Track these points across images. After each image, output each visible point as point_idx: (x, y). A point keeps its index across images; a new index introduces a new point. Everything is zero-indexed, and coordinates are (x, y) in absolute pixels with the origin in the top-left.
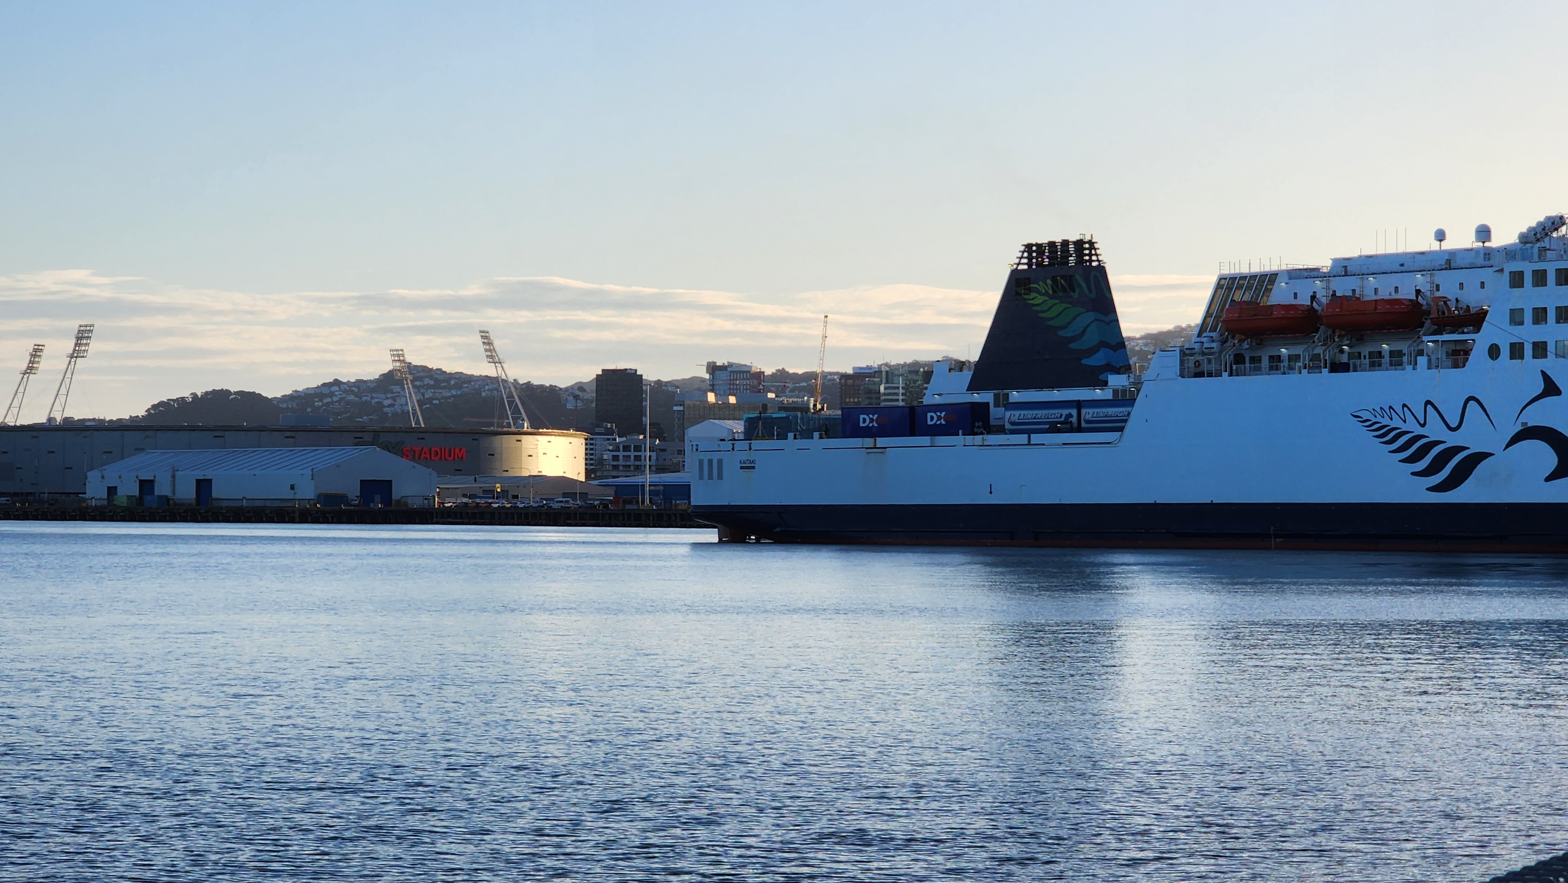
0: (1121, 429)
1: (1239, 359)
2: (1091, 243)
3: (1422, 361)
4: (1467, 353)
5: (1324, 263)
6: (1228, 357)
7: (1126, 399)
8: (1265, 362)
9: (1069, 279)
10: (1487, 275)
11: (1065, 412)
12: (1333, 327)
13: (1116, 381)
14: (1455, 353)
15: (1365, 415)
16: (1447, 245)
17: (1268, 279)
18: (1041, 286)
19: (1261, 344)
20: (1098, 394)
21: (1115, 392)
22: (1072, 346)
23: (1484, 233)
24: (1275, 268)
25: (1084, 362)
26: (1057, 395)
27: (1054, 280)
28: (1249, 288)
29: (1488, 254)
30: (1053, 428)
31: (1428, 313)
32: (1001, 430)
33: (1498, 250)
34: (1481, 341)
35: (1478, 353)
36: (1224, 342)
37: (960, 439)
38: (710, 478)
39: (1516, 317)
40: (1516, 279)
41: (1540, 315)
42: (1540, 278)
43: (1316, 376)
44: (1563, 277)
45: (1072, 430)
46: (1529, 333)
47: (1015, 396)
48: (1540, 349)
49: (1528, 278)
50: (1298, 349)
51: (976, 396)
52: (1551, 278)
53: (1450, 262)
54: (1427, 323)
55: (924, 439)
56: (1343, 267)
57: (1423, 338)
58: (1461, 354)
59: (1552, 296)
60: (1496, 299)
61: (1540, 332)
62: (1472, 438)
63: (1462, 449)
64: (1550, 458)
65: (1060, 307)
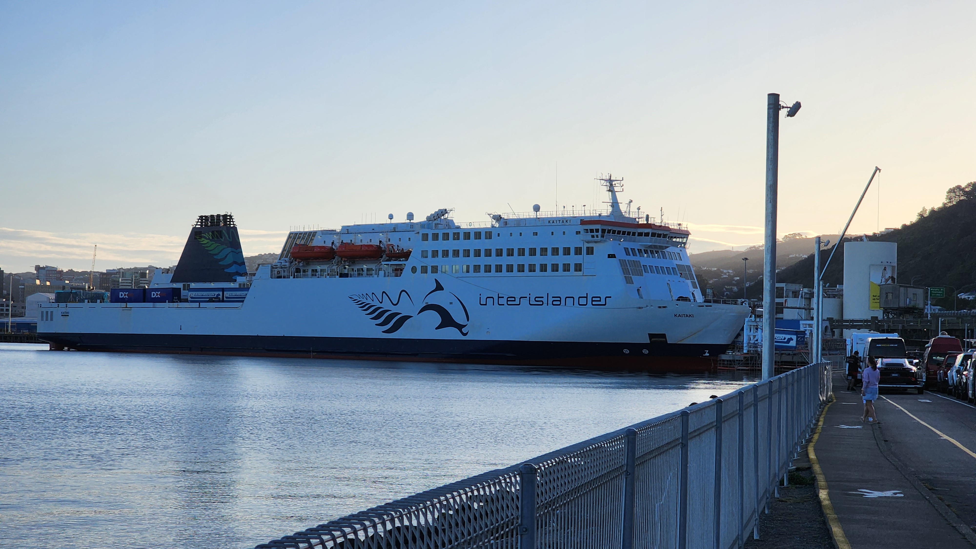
0: (243, 301)
1: (298, 270)
2: (231, 216)
3: (382, 273)
4: (402, 270)
5: (339, 228)
6: (293, 269)
7: (245, 288)
8: (310, 272)
10: (412, 235)
11: (217, 293)
12: (341, 257)
13: (241, 280)
14: (396, 270)
15: (355, 297)
16: (394, 221)
17: (312, 234)
18: (206, 235)
19: (308, 264)
20: (232, 285)
21: (240, 285)
22: (221, 263)
23: (410, 216)
24: (316, 229)
26: (213, 285)
27: (213, 232)
28: (303, 238)
29: (412, 225)
30: (211, 300)
31: (385, 251)
32: (186, 301)
33: (417, 224)
34: (408, 265)
35: (407, 270)
36: (291, 262)
37: (167, 304)
38: (47, 320)
39: (424, 254)
40: (425, 237)
41: (435, 254)
42: (436, 237)
43: (333, 279)
44: (446, 237)
45: (219, 301)
46: (430, 262)
47: (193, 285)
48: (435, 269)
49: (430, 237)
50: (325, 267)
51: (175, 286)
52: (440, 237)
53: (395, 228)
54: (384, 256)
55: (151, 305)
56: (347, 230)
57: (383, 263)
58: (398, 271)
59: (441, 245)
60: (416, 246)
61: (435, 262)
62: (403, 309)
63: (401, 313)
64: (437, 319)
65: (215, 245)
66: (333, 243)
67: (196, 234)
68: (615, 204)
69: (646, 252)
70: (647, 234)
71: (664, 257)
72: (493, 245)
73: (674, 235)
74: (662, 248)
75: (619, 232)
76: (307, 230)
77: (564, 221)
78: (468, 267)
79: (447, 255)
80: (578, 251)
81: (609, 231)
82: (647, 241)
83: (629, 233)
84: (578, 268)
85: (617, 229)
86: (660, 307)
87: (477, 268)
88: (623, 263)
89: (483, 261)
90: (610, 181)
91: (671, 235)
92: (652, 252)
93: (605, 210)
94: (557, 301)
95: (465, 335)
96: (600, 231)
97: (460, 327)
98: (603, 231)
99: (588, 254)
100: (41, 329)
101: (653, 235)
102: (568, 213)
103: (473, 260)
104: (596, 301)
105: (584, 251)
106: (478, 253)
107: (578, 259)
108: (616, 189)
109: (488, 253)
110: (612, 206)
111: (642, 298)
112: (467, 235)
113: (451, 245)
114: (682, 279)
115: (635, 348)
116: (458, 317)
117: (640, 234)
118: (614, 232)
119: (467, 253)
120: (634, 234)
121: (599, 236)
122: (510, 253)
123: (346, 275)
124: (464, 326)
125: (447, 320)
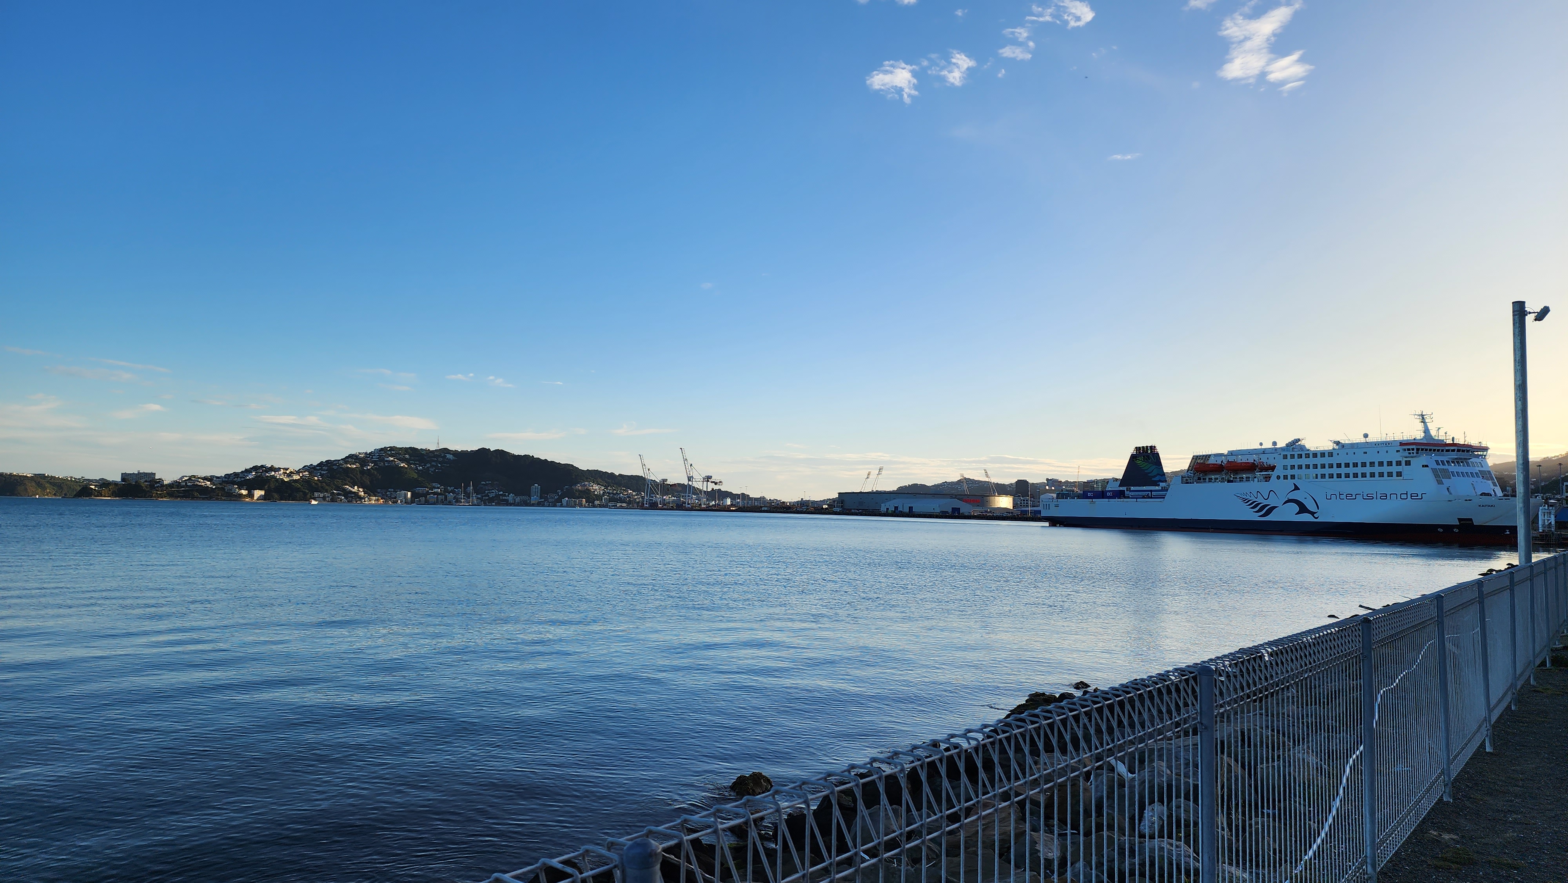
0: (1164, 498)
1: (1199, 479)
2: (1155, 447)
3: (1256, 480)
4: (1270, 477)
5: (1226, 452)
6: (1196, 478)
7: (1165, 489)
8: (1207, 480)
9: (1148, 457)
10: (1276, 455)
11: (1147, 493)
12: (1228, 470)
13: (1162, 484)
14: (1266, 477)
15: (1239, 495)
16: (1263, 447)
17: (1208, 457)
18: (1140, 458)
19: (1206, 475)
20: (1157, 488)
21: (1162, 487)
22: (1150, 475)
23: (1275, 443)
24: (1210, 454)
25: (1153, 479)
26: (1145, 488)
27: (1144, 456)
28: (1202, 459)
29: (1276, 449)
30: (1143, 497)
31: (1257, 466)
32: (1128, 497)
33: (1279, 448)
34: (1274, 474)
35: (1273, 478)
36: (1194, 474)
37: (1117, 500)
38: (1046, 509)
39: (1285, 467)
40: (1285, 457)
41: (1293, 467)
42: (1293, 456)
43: (1223, 484)
44: (1300, 456)
45: (1149, 498)
46: (1289, 472)
47: (1132, 488)
48: (1293, 477)
49: (1289, 456)
50: (1217, 477)
51: (1121, 488)
52: (1296, 456)
53: (1264, 452)
54: (1257, 469)
55: (1107, 500)
56: (1231, 453)
57: (1257, 474)
59: (1296, 462)
60: (1279, 463)
61: (1293, 472)
62: (1272, 502)
63: (1269, 505)
64: (1297, 508)
65: (1146, 464)
66: (1222, 462)
67: (1133, 458)
68: (1426, 431)
69: (1453, 462)
70: (1453, 451)
71: (1469, 465)
72: (1334, 461)
73: (1476, 451)
74: (1466, 459)
75: (1430, 450)
76: (1204, 454)
77: (1387, 444)
78: (1317, 475)
79: (1301, 468)
80: (1399, 463)
81: (1422, 450)
82: (1454, 455)
83: (1438, 450)
84: (1399, 474)
85: (1429, 448)
86: (1466, 500)
87: (1323, 476)
88: (1434, 471)
89: (1327, 471)
90: (1422, 416)
91: (1473, 451)
92: (1458, 462)
93: (1419, 435)
94: (1384, 497)
95: (1317, 518)
96: (1415, 449)
97: (1313, 513)
98: (1418, 450)
99: (1406, 465)
100: (1044, 514)
101: (1459, 451)
102: (1390, 438)
103: (1320, 471)
104: (1415, 496)
105: (1403, 463)
106: (1323, 466)
107: (1399, 469)
108: (1427, 421)
109: (1331, 466)
110: (1425, 433)
111: (1451, 494)
112: (1315, 455)
113: (1304, 461)
114: (1483, 480)
115: (1448, 528)
116: (1311, 507)
117: (1448, 451)
118: (1426, 450)
119: (1315, 466)
120: (1443, 451)
121: (1415, 453)
122: (1347, 466)
123: (1232, 481)
124: (1316, 513)
125: (1303, 509)
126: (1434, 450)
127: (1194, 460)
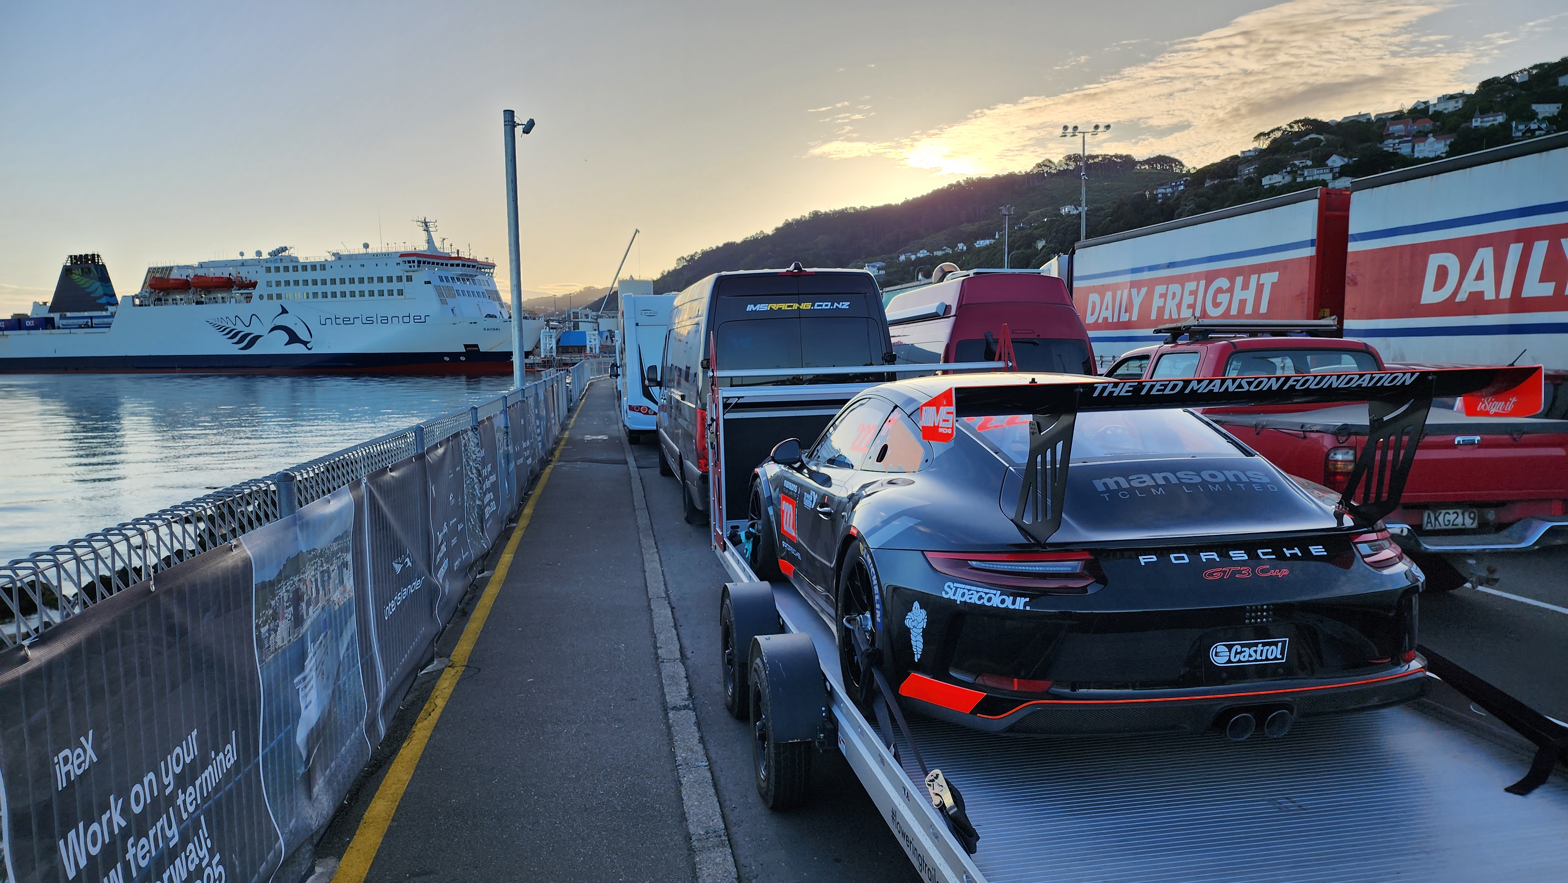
0: (110, 327)
1: (160, 299)
2: (98, 256)
3: (233, 300)
4: (251, 297)
5: (195, 263)
6: (154, 299)
7: (115, 315)
8: (171, 301)
9: (89, 269)
10: (258, 268)
11: (85, 320)
12: (196, 288)
13: (111, 309)
14: (247, 297)
15: (211, 321)
16: (244, 258)
17: (171, 269)
18: (76, 272)
19: (168, 294)
20: (104, 313)
21: (112, 313)
22: (92, 295)
23: (259, 253)
24: (172, 265)
25: (98, 301)
26: (86, 314)
27: (82, 269)
28: (161, 272)
29: (259, 261)
30: (80, 327)
31: (235, 282)
32: (59, 328)
33: (263, 259)
34: (255, 293)
35: (256, 298)
36: (153, 293)
37: (41, 331)
39: (269, 284)
40: (268, 270)
41: (278, 284)
42: (277, 269)
43: (190, 306)
44: (286, 268)
45: (89, 327)
46: (274, 290)
47: (68, 314)
48: (279, 296)
49: (273, 269)
50: (182, 296)
51: (52, 315)
52: (282, 268)
53: (243, 264)
54: (235, 286)
55: (25, 332)
56: (201, 265)
57: (233, 292)
58: (249, 298)
59: (282, 276)
60: (261, 278)
61: (278, 290)
62: (255, 330)
64: (286, 337)
65: (85, 280)
66: (189, 276)
67: (67, 271)
68: (430, 241)
69: (458, 279)
70: (458, 265)
71: (475, 283)
72: (327, 275)
73: (482, 267)
74: (471, 276)
75: (433, 263)
76: (160, 265)
77: (387, 255)
78: (307, 294)
79: (289, 284)
80: (400, 279)
81: (424, 262)
82: (457, 271)
83: (442, 264)
84: (401, 293)
85: (431, 260)
86: (472, 323)
87: (315, 295)
88: (437, 288)
90: (426, 223)
91: (479, 266)
92: (463, 280)
93: (422, 246)
94: (385, 320)
95: (310, 349)
96: (416, 262)
97: (305, 343)
98: (419, 262)
99: (408, 281)
101: (463, 265)
102: (392, 249)
103: (311, 289)
104: (418, 320)
105: (404, 279)
106: (315, 282)
107: (400, 286)
108: (431, 229)
109: (324, 282)
110: (428, 243)
111: (456, 316)
112: (305, 267)
113: (291, 276)
114: (489, 301)
115: (454, 356)
116: (303, 335)
117: (452, 265)
118: (429, 263)
119: (305, 282)
120: (447, 265)
121: (416, 266)
122: (343, 281)
123: (202, 303)
124: (309, 342)
125: (294, 338)
126: (438, 264)
127: (150, 274)
